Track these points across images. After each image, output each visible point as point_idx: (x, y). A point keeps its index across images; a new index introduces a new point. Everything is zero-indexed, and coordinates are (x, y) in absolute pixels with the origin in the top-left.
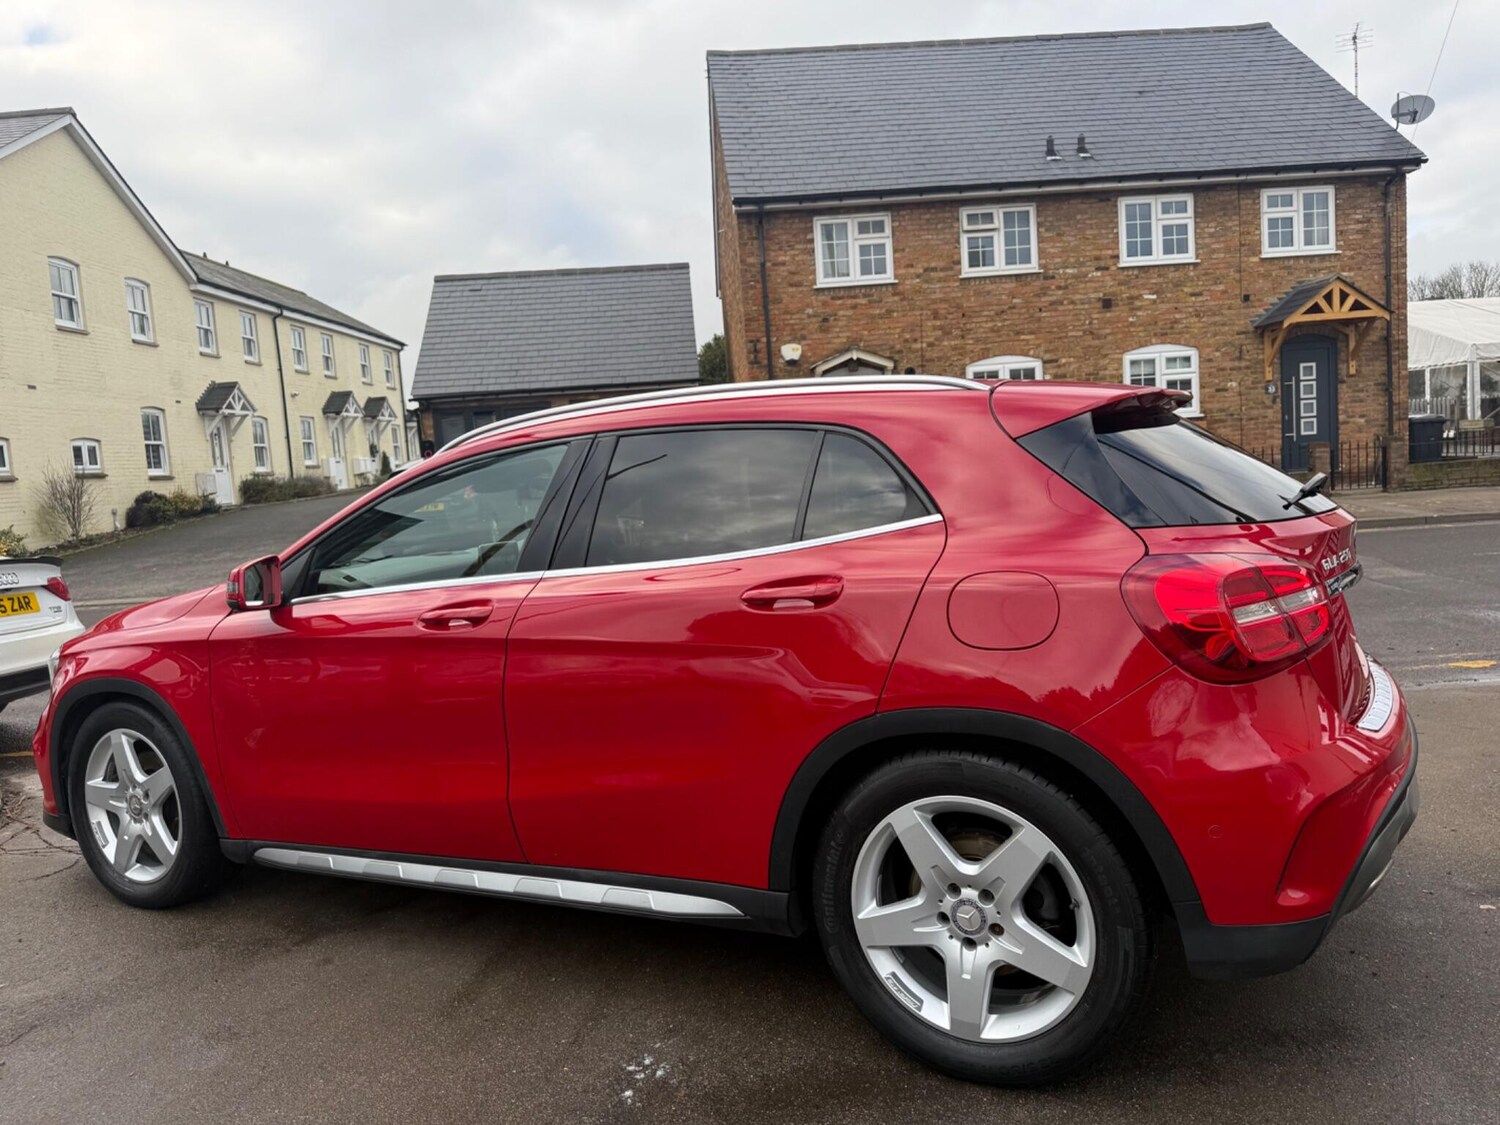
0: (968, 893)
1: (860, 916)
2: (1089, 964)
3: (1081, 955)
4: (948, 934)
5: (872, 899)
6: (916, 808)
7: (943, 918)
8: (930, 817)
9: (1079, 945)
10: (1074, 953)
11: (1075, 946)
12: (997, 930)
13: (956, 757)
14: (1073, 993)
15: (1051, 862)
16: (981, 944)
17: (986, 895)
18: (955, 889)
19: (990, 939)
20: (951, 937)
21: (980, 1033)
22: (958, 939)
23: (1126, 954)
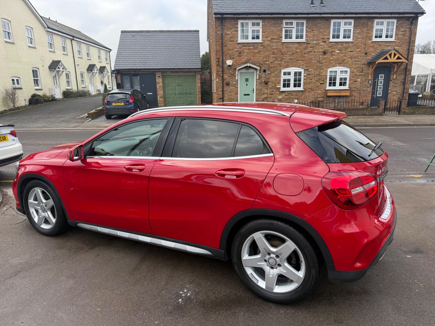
0: (272, 255)
1: (243, 258)
2: (303, 277)
3: (301, 274)
4: (266, 265)
5: (247, 254)
6: (261, 233)
7: (266, 261)
8: (264, 235)
9: (301, 271)
10: (299, 274)
11: (300, 271)
12: (279, 265)
13: (272, 221)
14: (298, 283)
15: (295, 250)
16: (275, 268)
17: (277, 256)
18: (269, 254)
19: (277, 267)
20: (267, 266)
21: (273, 290)
22: (269, 266)
23: (313, 276)
